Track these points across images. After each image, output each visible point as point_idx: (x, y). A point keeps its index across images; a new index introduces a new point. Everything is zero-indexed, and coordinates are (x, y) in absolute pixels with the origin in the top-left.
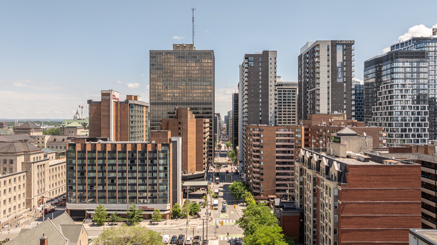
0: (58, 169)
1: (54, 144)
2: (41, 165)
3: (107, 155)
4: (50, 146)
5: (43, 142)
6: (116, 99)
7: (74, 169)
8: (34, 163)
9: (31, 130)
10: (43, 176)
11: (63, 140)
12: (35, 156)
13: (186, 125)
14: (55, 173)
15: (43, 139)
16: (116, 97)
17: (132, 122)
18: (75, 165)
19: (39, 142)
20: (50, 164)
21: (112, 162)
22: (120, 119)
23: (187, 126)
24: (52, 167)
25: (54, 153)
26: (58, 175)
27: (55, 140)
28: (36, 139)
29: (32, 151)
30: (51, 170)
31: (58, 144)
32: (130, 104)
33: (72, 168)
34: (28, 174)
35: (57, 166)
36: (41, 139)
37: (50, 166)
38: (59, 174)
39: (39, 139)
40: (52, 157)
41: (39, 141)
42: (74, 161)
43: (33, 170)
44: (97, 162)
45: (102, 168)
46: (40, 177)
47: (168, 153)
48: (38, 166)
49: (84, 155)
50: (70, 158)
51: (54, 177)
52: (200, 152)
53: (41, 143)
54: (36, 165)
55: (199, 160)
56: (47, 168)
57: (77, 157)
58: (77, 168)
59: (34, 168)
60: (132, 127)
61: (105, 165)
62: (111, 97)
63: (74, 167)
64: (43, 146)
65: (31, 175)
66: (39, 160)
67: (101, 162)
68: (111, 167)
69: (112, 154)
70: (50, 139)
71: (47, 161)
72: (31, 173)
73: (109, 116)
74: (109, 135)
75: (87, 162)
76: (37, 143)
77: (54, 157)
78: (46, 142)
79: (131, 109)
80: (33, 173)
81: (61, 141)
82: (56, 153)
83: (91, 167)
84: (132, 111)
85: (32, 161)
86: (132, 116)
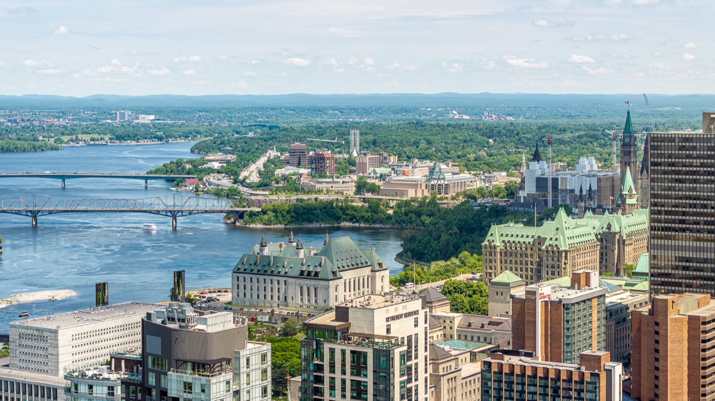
0: (472, 382)
1: (468, 331)
2: (452, 379)
3: (526, 380)
4: (463, 335)
5: (451, 328)
6: (544, 297)
7: (490, 393)
8: (443, 375)
9: (434, 305)
10: (454, 392)
11: (483, 326)
12: (445, 365)
13: (664, 328)
14: (469, 388)
15: (451, 322)
16: (545, 294)
17: (568, 329)
18: (490, 388)
19: (445, 327)
20: (463, 376)
21: (532, 389)
22: (551, 325)
23: (667, 330)
24: (465, 380)
25: (468, 352)
26: (472, 392)
27: (470, 325)
28: (442, 321)
29: (441, 359)
30: (464, 384)
31: (475, 332)
32: (564, 305)
33: (487, 392)
34: (437, 390)
35: (471, 378)
36: (448, 321)
37: (463, 379)
38: (474, 390)
39: (445, 321)
40: (466, 358)
41: (446, 325)
42: (489, 384)
43: (442, 385)
44: (515, 387)
45: (521, 395)
46: (450, 394)
47: (598, 385)
48: (448, 380)
49: (501, 377)
50: (485, 379)
51: (468, 393)
52: (696, 374)
53: (448, 328)
54: (446, 378)
55: (693, 388)
56: (459, 381)
57: (493, 379)
58: (493, 393)
59: (444, 381)
60: (568, 337)
61: (524, 392)
62: (538, 296)
63: (490, 391)
64: (451, 333)
65: (440, 392)
66: (449, 371)
67: (520, 387)
68: (531, 395)
69: (533, 379)
70: (462, 323)
71: (458, 373)
72: (440, 389)
73: (534, 323)
74: (535, 349)
75: (504, 386)
76: (442, 328)
77: (468, 359)
78: (456, 328)
79: (565, 311)
80: (442, 388)
81: (479, 328)
82: (471, 352)
83: (508, 393)
84: (567, 314)
85: (441, 373)
86: (568, 321)
